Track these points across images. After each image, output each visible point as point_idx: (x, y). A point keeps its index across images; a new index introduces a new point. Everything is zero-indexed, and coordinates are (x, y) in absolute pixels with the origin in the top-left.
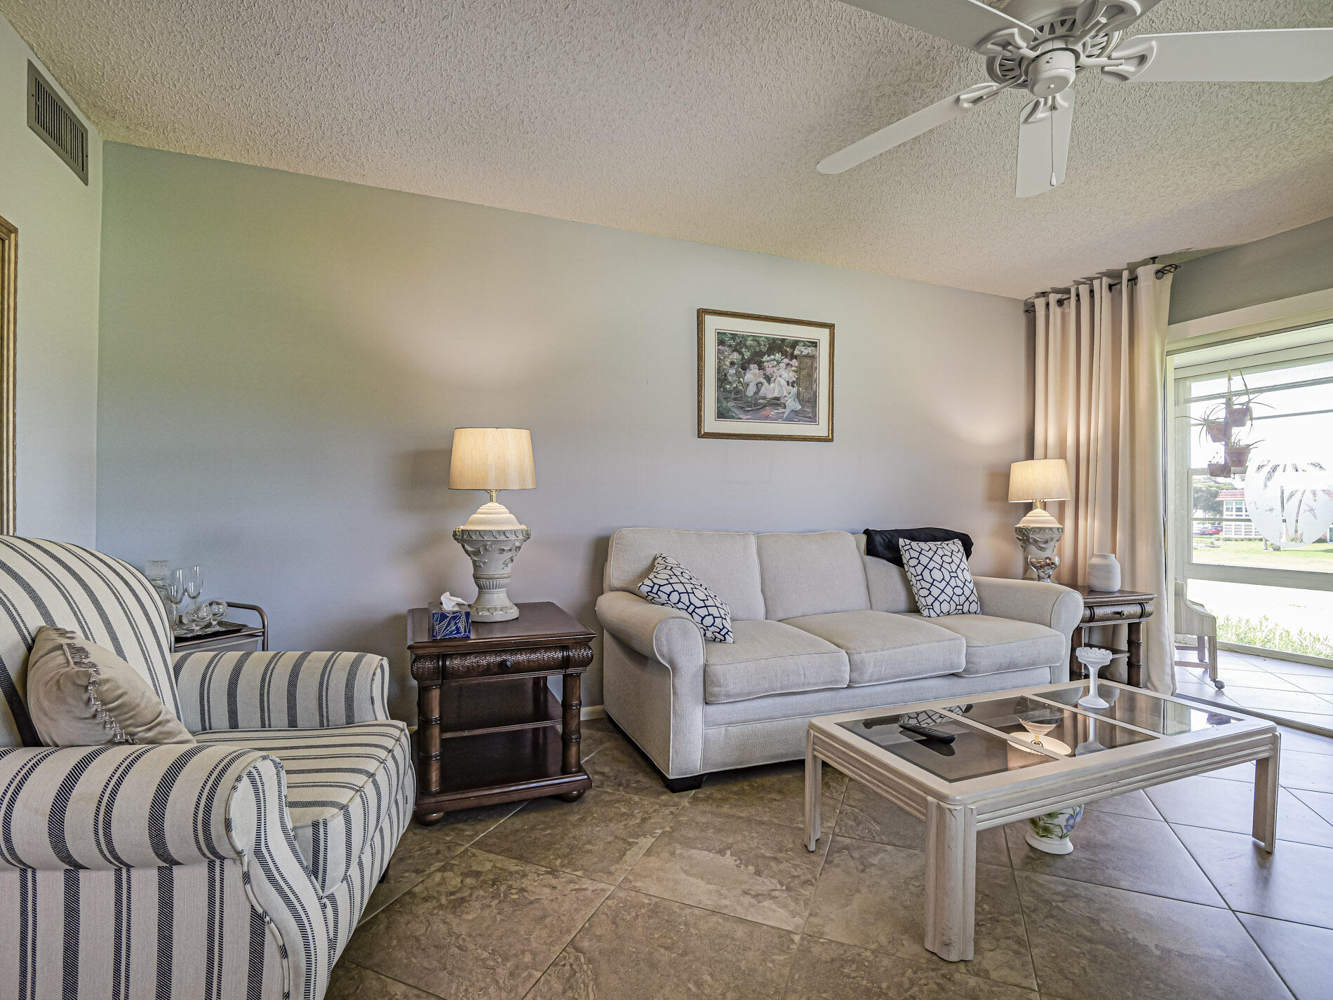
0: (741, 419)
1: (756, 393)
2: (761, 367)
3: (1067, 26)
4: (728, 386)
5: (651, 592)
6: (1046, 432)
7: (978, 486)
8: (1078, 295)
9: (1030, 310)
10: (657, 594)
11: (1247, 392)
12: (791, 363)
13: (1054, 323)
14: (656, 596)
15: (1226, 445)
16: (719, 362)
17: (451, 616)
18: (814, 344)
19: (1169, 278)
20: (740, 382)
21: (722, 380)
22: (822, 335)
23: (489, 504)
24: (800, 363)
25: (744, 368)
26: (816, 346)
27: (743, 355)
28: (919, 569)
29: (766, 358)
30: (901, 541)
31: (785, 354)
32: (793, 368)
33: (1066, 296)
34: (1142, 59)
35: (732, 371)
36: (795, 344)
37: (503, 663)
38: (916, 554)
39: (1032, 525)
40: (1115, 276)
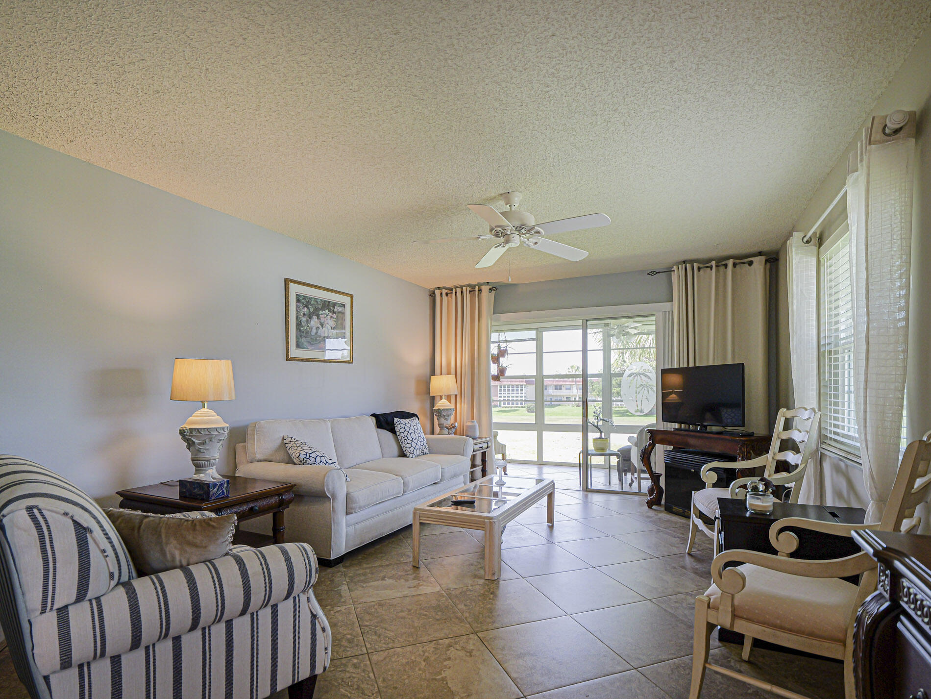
0: (308, 349)
1: (316, 333)
2: (318, 318)
3: (521, 228)
4: (302, 329)
5: (306, 458)
6: (441, 359)
7: (412, 387)
8: (456, 293)
9: (432, 295)
10: (309, 459)
11: (506, 341)
12: (333, 316)
13: (445, 305)
14: (309, 460)
15: (498, 366)
16: (297, 313)
17: (219, 484)
18: (343, 306)
19: (493, 293)
20: (308, 326)
21: (299, 324)
22: (346, 300)
23: (201, 410)
24: (337, 317)
25: (310, 318)
26: (344, 307)
27: (310, 310)
28: (406, 433)
29: (321, 312)
30: (396, 420)
31: (330, 310)
32: (334, 319)
33: (449, 292)
34: (536, 243)
35: (304, 319)
36: (335, 305)
37: (251, 509)
38: (403, 426)
39: (443, 408)
40: (472, 287)
